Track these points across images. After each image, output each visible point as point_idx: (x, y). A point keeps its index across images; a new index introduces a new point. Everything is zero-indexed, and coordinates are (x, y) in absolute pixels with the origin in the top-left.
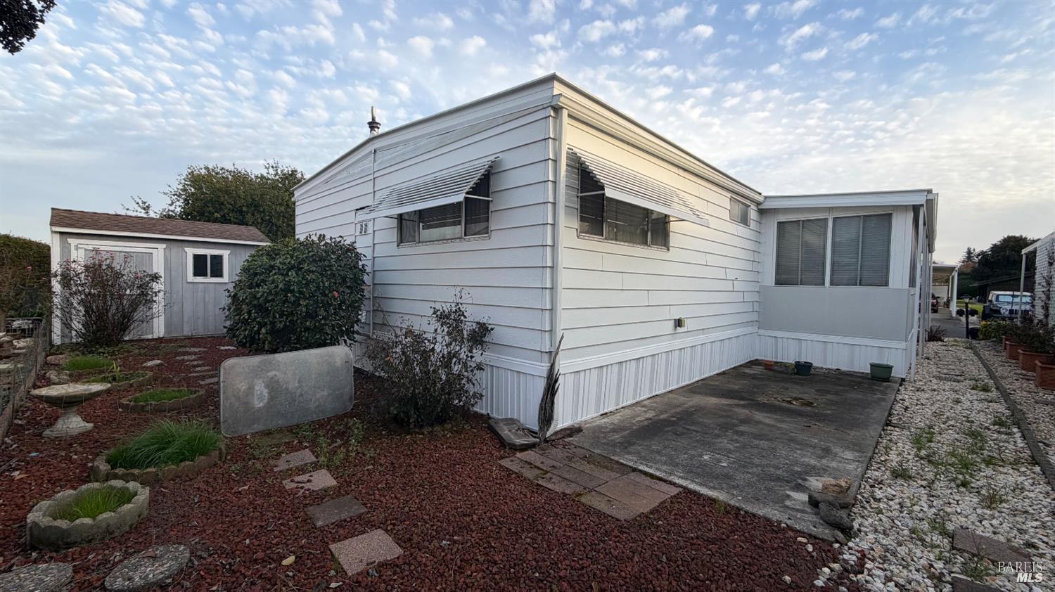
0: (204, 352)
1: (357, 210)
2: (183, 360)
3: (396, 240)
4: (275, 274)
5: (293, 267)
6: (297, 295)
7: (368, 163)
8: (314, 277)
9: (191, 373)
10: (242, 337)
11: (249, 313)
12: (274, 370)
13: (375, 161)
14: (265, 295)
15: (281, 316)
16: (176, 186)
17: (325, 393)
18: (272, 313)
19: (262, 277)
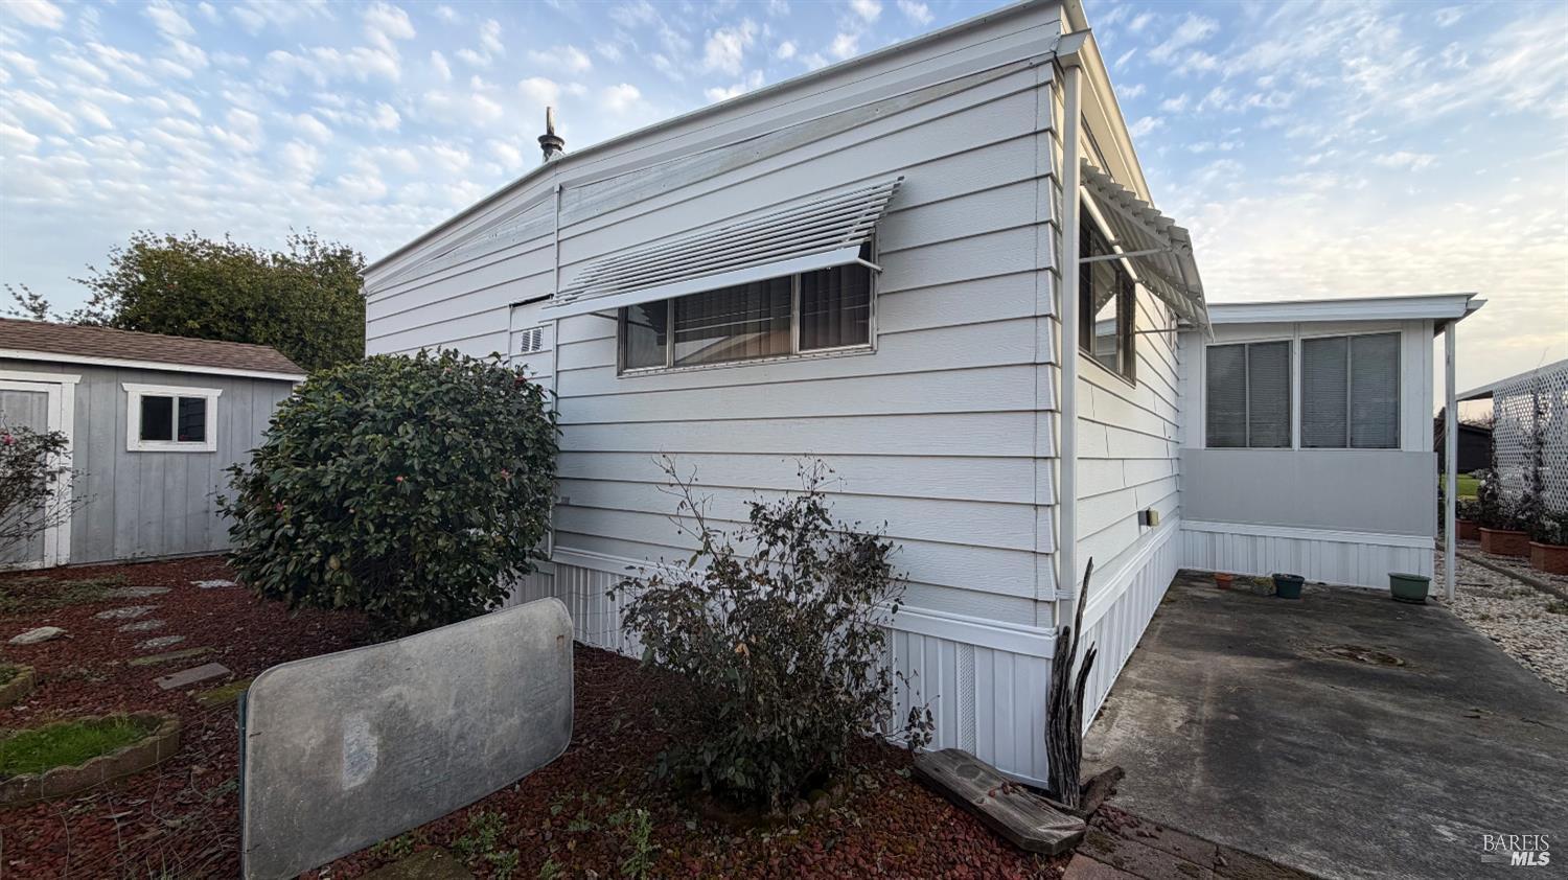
0: (163, 597)
1: (516, 305)
2: (114, 619)
3: (615, 362)
4: (365, 432)
5: (409, 415)
6: (420, 478)
7: (544, 214)
8: (459, 438)
9: (135, 655)
10: (276, 579)
11: (298, 522)
12: (397, 682)
13: (560, 209)
14: (343, 479)
15: (379, 529)
16: (107, 270)
17: (515, 721)
18: (356, 521)
19: (331, 439)
